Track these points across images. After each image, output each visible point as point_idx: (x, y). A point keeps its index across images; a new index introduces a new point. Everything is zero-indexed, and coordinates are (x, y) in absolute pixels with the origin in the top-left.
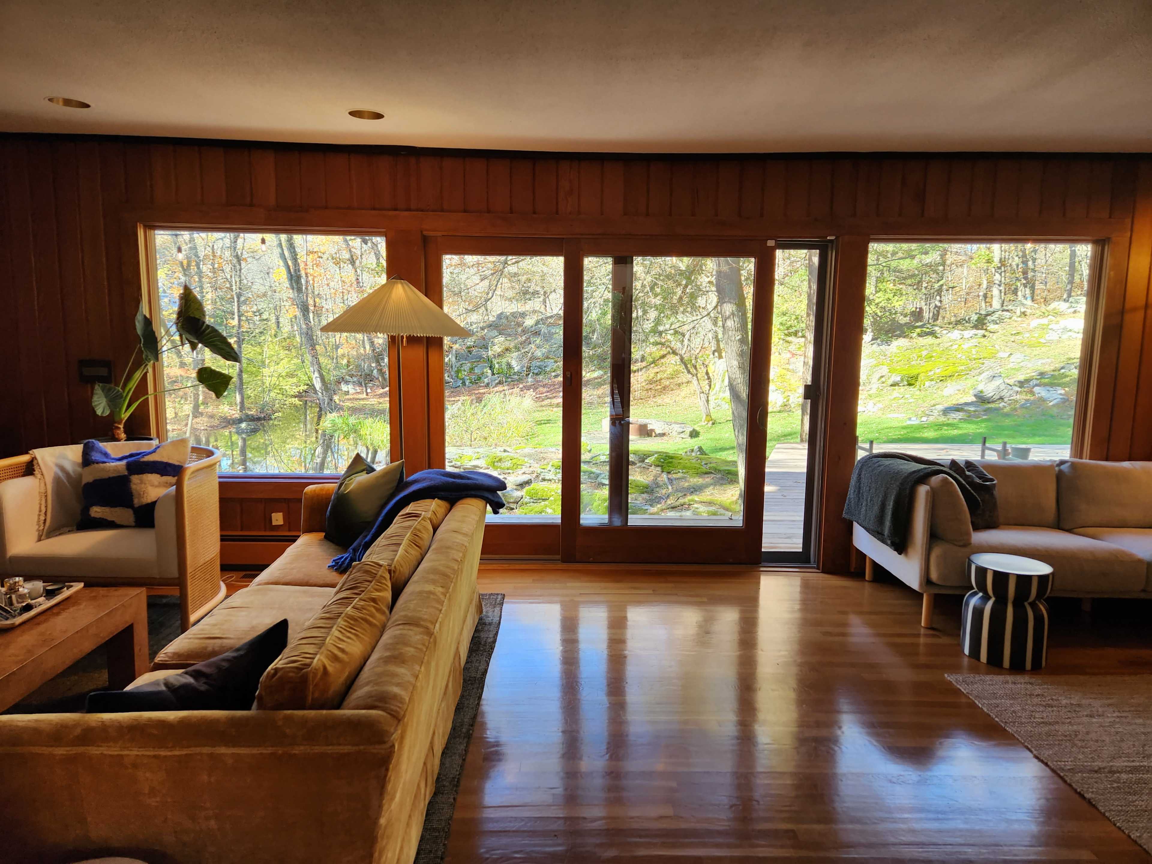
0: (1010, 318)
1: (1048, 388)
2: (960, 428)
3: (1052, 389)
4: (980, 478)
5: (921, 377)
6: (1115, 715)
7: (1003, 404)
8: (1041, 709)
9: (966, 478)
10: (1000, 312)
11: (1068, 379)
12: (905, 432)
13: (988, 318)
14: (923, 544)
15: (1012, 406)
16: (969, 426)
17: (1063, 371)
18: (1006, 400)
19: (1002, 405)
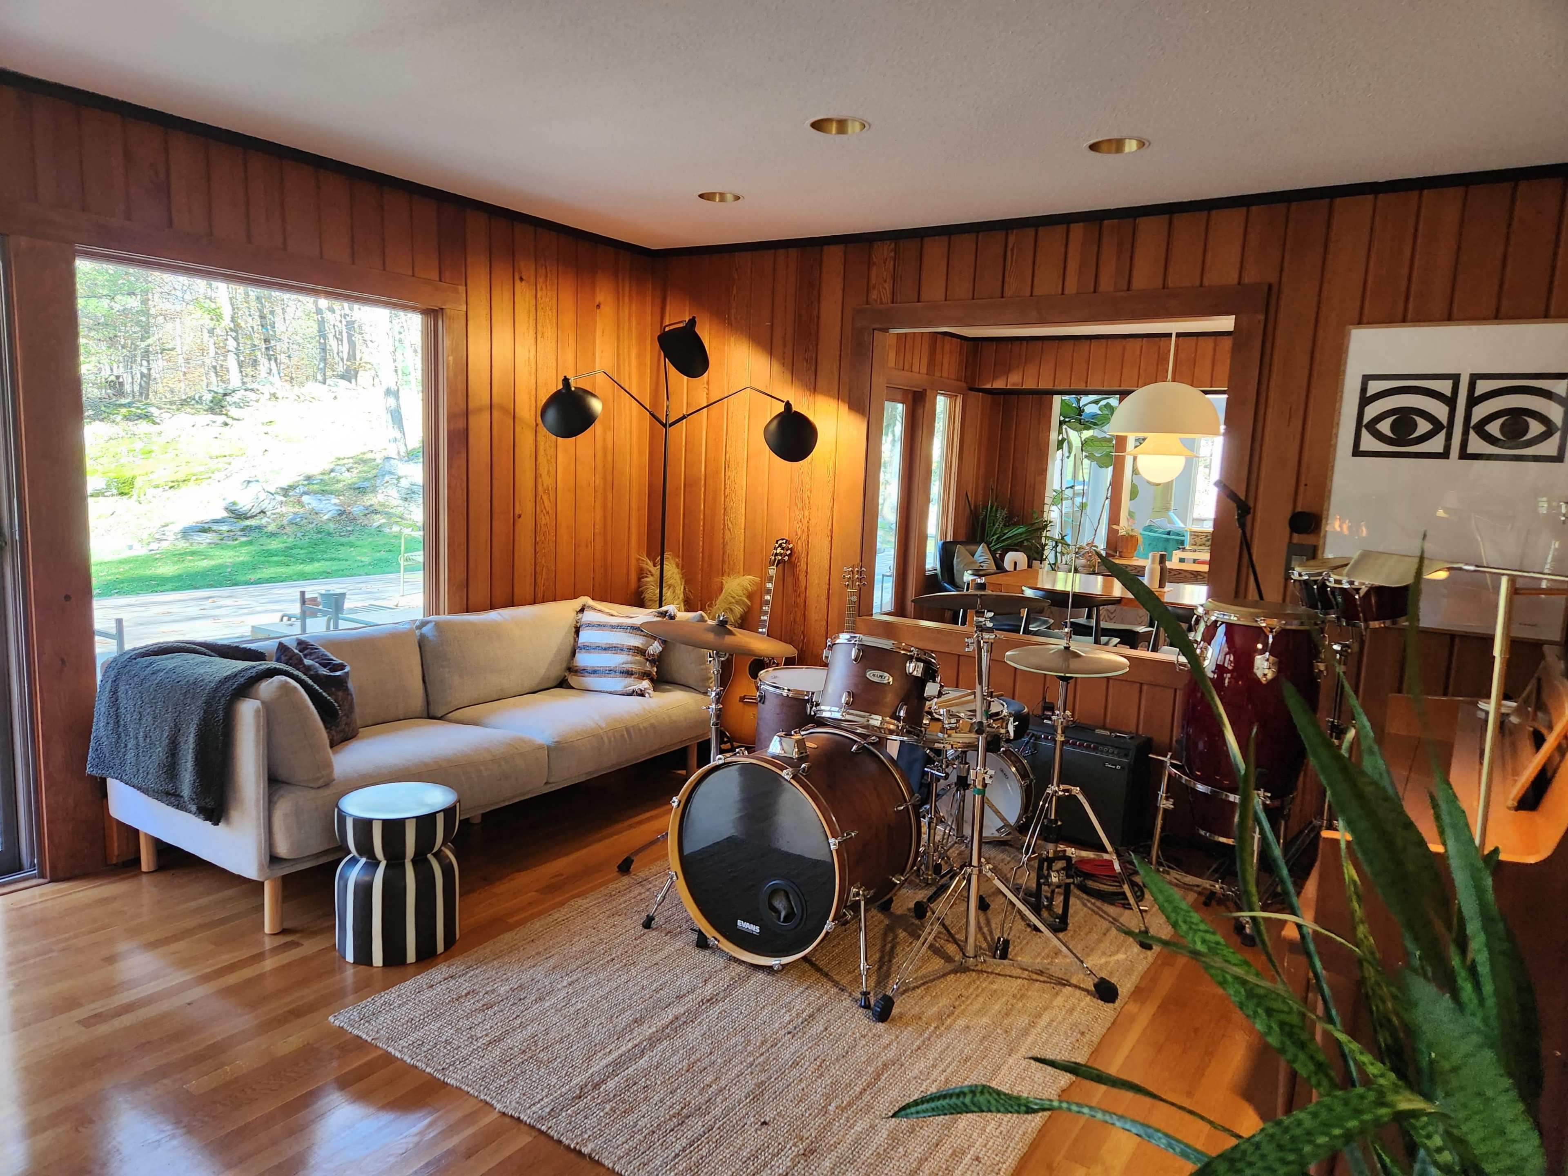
0: (257, 401)
1: (319, 497)
2: (211, 558)
3: (323, 498)
4: (324, 666)
5: (138, 483)
6: (565, 984)
7: (266, 519)
8: (480, 1017)
9: (307, 670)
10: (242, 392)
11: (340, 485)
12: (127, 568)
13: (228, 398)
14: (258, 800)
15: (278, 522)
16: (223, 552)
17: (333, 474)
18: (268, 513)
19: (264, 521)
